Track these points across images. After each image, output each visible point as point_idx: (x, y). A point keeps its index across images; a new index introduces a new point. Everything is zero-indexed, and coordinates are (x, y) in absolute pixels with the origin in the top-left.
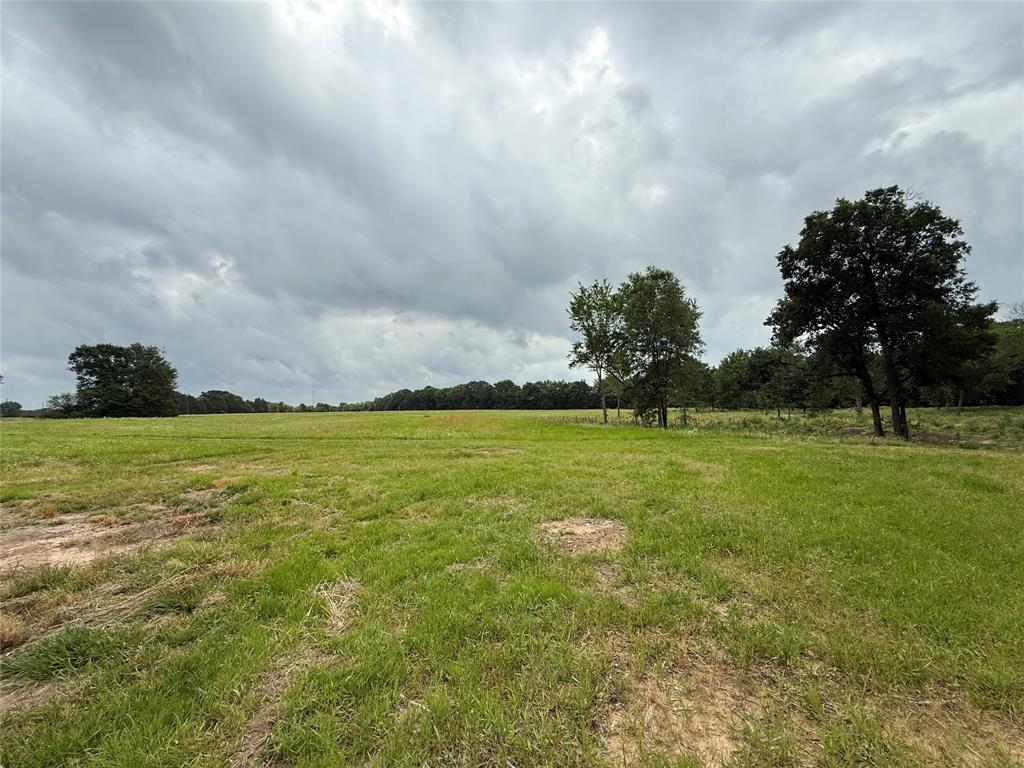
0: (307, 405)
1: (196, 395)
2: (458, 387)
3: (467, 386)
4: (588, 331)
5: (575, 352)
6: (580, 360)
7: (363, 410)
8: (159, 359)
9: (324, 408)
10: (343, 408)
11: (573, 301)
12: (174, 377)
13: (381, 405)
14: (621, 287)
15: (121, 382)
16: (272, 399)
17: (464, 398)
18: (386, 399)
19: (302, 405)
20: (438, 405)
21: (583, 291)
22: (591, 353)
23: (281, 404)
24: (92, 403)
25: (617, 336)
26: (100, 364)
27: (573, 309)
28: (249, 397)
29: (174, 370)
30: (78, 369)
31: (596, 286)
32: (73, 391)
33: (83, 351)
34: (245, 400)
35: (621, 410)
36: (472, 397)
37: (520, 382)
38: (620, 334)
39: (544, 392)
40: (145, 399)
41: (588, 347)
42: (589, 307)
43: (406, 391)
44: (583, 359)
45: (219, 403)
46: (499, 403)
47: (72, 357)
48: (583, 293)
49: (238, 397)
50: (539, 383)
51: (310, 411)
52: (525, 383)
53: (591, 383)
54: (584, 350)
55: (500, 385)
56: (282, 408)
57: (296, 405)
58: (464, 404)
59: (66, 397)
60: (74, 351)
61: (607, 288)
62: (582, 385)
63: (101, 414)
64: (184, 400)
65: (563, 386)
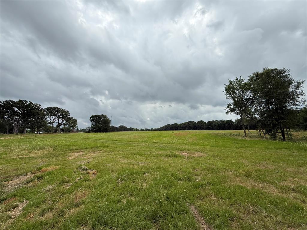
0: (143, 129)
1: (117, 127)
2: (185, 123)
3: (188, 123)
4: (234, 99)
5: (228, 108)
6: (231, 111)
7: (157, 130)
8: (107, 118)
9: (147, 130)
10: (152, 130)
11: (226, 87)
12: (110, 122)
13: (162, 129)
14: (249, 78)
15: (99, 124)
16: (134, 128)
17: (187, 127)
18: (163, 127)
19: (142, 129)
20: (179, 129)
21: (230, 82)
22: (236, 108)
23: (136, 129)
24: (94, 129)
25: (248, 100)
26: (95, 120)
27: (226, 91)
28: (129, 127)
29: (110, 120)
30: (91, 121)
31: (236, 80)
32: (90, 126)
33: (92, 117)
34: (128, 128)
35: (250, 131)
36: (189, 126)
37: (206, 121)
38: (249, 98)
39: (215, 124)
40: (104, 128)
41: (234, 105)
42: (234, 89)
43: (169, 125)
44: (232, 110)
45: (123, 129)
46: (198, 128)
47: (90, 118)
48: (230, 83)
49: (126, 127)
50: (213, 121)
51: (143, 131)
52: (207, 121)
53: (234, 120)
54: (232, 107)
55: (199, 122)
56: (137, 130)
57: (140, 129)
58: (187, 128)
59: (89, 127)
60: (91, 117)
61: (242, 80)
62: (230, 121)
63: (95, 132)
64: (115, 128)
65: (222, 122)
